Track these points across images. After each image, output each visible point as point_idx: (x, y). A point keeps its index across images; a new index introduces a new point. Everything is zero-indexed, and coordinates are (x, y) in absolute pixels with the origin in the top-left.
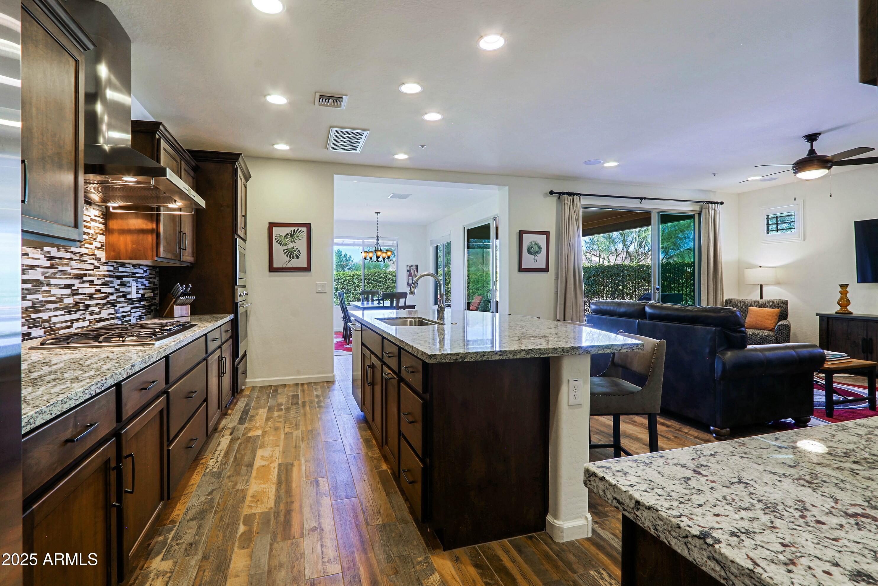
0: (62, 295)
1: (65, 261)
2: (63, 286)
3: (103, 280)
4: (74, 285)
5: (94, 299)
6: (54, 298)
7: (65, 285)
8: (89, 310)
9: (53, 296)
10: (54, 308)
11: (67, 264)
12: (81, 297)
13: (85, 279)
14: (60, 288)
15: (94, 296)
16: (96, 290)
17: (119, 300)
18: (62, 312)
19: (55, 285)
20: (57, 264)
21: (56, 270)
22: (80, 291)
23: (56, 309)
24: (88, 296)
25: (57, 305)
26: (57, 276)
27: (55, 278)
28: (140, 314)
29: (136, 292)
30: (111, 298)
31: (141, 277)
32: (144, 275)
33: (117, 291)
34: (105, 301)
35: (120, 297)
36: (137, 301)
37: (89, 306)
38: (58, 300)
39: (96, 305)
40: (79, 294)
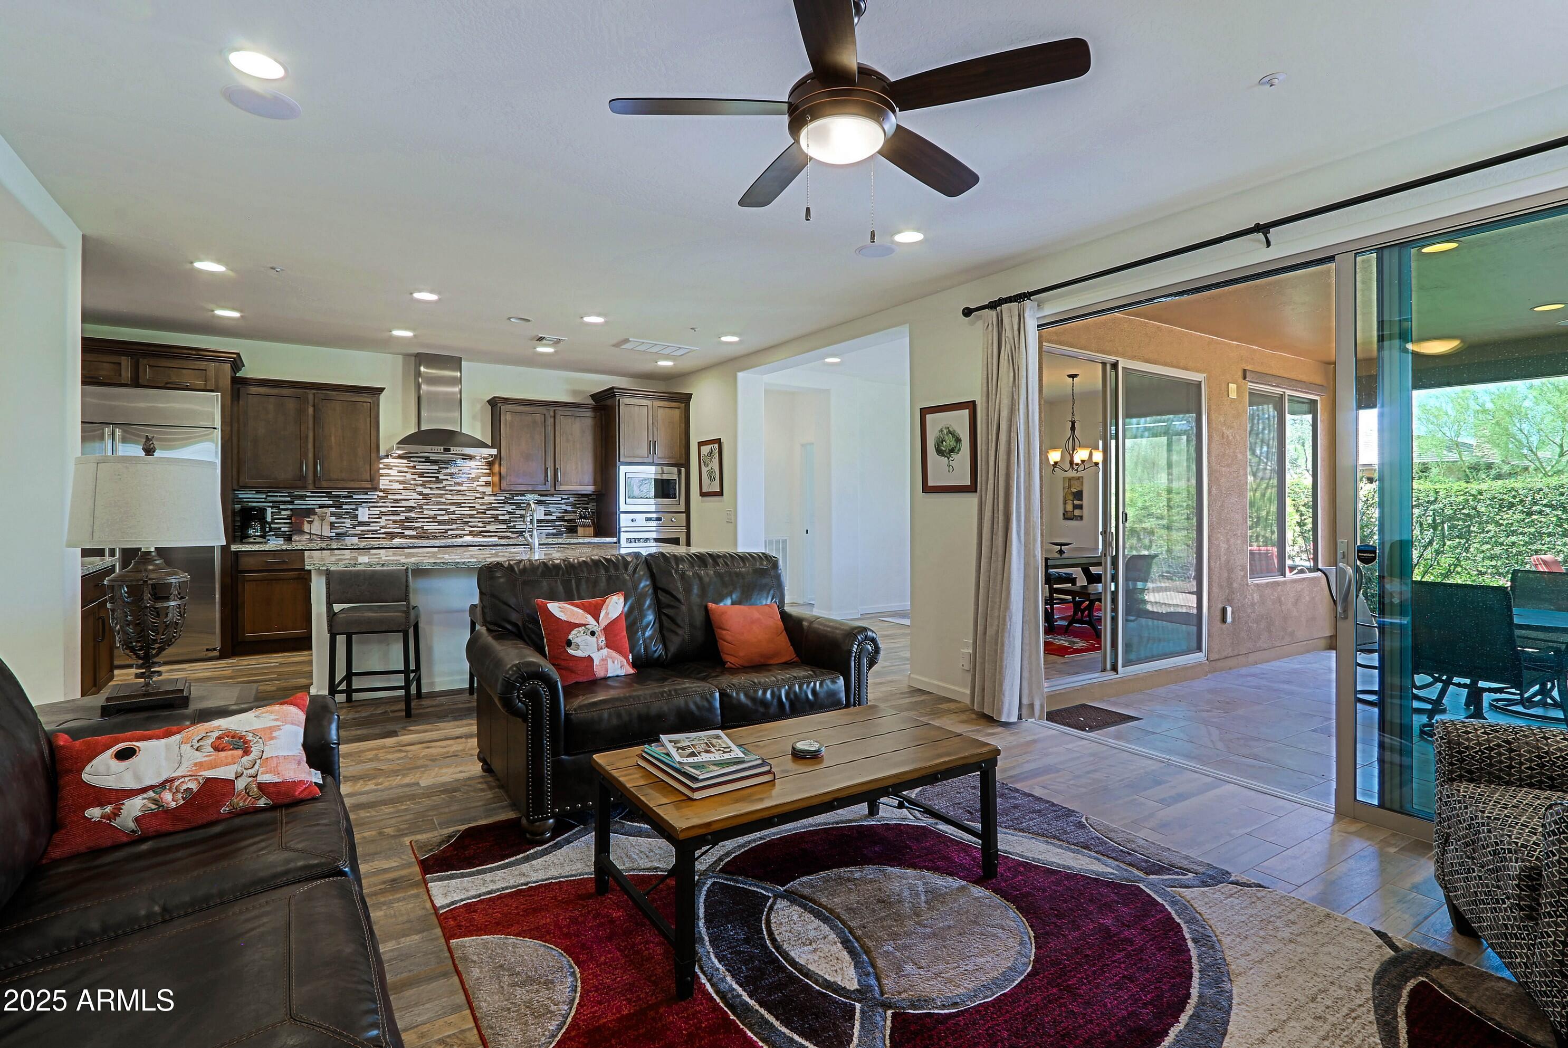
17: (513, 519)
28: (555, 531)
29: (545, 515)
30: (500, 517)
31: (556, 504)
32: (563, 501)
33: (510, 513)
34: (493, 520)
35: (516, 518)
36: (548, 521)
37: (469, 522)
38: (431, 517)
39: (479, 521)
40: (456, 514)
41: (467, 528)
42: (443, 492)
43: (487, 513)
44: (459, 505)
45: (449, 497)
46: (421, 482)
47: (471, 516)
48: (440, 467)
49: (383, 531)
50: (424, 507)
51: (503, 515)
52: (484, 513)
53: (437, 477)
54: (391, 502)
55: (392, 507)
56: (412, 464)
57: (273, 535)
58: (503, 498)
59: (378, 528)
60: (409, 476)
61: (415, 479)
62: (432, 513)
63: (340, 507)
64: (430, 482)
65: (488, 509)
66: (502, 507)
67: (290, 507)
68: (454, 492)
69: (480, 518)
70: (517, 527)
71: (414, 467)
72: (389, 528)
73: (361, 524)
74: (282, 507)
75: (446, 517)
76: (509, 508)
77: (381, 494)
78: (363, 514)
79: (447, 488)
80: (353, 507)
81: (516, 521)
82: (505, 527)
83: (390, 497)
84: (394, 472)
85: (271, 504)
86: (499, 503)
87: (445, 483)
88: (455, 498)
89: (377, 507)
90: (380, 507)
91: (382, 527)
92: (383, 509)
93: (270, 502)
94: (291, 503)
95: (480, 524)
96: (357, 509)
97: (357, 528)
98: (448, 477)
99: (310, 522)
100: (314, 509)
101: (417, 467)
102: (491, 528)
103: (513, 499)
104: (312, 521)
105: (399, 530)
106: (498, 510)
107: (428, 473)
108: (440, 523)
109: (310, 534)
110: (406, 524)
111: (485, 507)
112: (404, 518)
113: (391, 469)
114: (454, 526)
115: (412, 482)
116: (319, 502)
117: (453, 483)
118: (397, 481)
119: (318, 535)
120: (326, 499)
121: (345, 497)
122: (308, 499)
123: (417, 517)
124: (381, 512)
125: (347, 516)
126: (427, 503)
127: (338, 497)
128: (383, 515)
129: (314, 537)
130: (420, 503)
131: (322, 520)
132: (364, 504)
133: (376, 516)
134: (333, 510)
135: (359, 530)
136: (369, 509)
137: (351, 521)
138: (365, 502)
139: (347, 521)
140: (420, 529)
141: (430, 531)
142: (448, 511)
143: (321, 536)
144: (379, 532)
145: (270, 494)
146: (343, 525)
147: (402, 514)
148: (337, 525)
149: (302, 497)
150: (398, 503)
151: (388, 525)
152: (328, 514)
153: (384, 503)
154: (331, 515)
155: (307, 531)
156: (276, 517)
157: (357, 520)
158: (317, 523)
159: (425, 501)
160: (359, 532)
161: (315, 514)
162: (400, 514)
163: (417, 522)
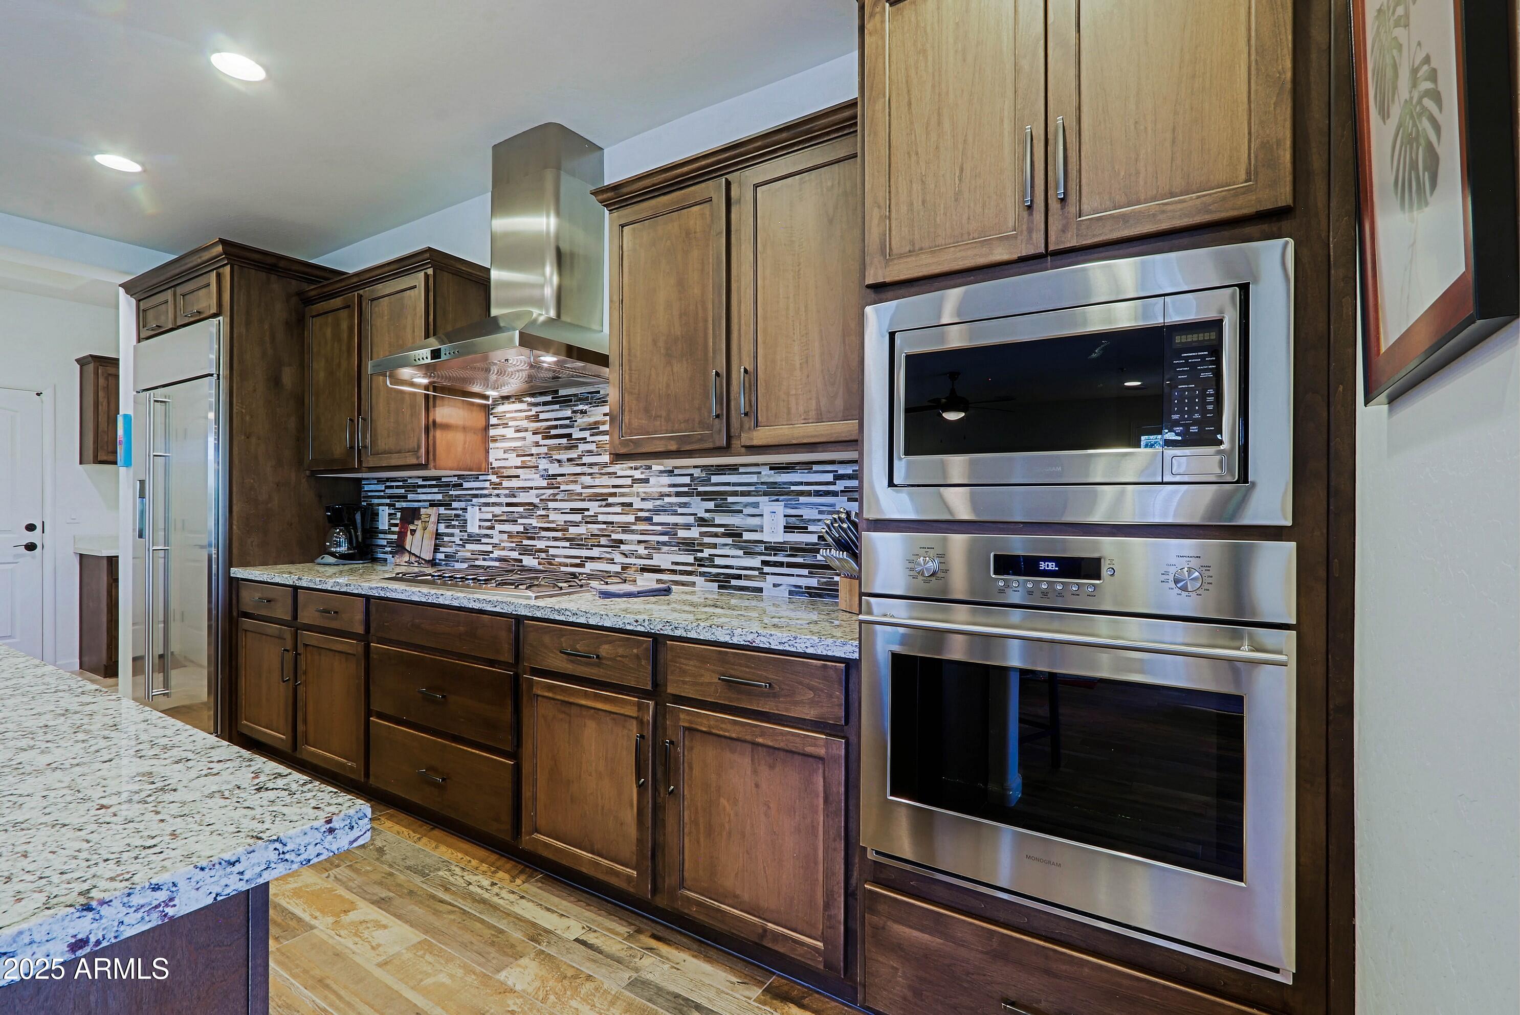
0: (565, 522)
1: (572, 478)
2: (568, 511)
3: (658, 502)
4: (588, 510)
5: (633, 532)
6: (554, 525)
7: (571, 509)
8: (621, 549)
9: (553, 522)
10: (553, 538)
11: (576, 482)
12: (604, 526)
13: (611, 500)
14: (562, 513)
15: (634, 527)
16: (638, 519)
17: (707, 540)
18: (567, 544)
19: (555, 509)
20: (559, 483)
21: (556, 491)
22: (601, 518)
23: (556, 539)
24: (619, 527)
25: (559, 534)
26: (558, 497)
27: (556, 500)
28: (813, 582)
29: (788, 528)
30: (682, 534)
31: (818, 494)
32: (840, 486)
33: (702, 522)
34: (665, 538)
35: (716, 535)
36: (796, 550)
37: (621, 542)
38: (560, 527)
39: (640, 542)
40: (598, 523)
41: (619, 558)
42: (578, 470)
43: (656, 519)
44: (602, 498)
45: (587, 480)
46: (545, 450)
47: (625, 528)
48: (574, 412)
49: (496, 554)
50: (551, 505)
51: (688, 527)
52: (649, 520)
53: (569, 436)
54: (506, 496)
55: (508, 505)
56: (535, 410)
57: (391, 553)
58: (687, 480)
59: (489, 548)
60: (531, 438)
61: (537, 445)
62: (560, 519)
63: (447, 506)
64: (559, 448)
65: (657, 511)
66: (685, 505)
67: (404, 505)
68: (595, 470)
69: (643, 533)
70: (718, 561)
71: (536, 418)
72: (504, 549)
73: (474, 539)
74: (398, 505)
75: (582, 530)
76: (700, 507)
77: (494, 478)
78: (474, 518)
79: (586, 460)
80: (463, 505)
81: (714, 546)
82: (690, 559)
83: (506, 484)
84: (510, 433)
85: (388, 501)
86: (678, 494)
87: (582, 447)
88: (597, 482)
89: (487, 505)
90: (494, 504)
91: (495, 546)
92: (497, 510)
93: (389, 497)
94: (404, 498)
95: (641, 550)
96: (464, 510)
97: (469, 547)
98: (586, 434)
99: (413, 532)
100: (419, 508)
101: (542, 416)
102: (662, 560)
103: (707, 482)
104: (415, 531)
105: (515, 555)
106: (676, 513)
107: (556, 427)
108: (574, 542)
109: (410, 553)
110: (525, 542)
111: (649, 505)
112: (521, 529)
113: (506, 425)
114: (596, 552)
115: (534, 450)
116: (429, 497)
117: (593, 447)
118: (514, 449)
119: (416, 556)
120: (436, 490)
121: (455, 486)
122: (419, 490)
123: (540, 528)
124: (494, 516)
125: (456, 523)
126: (555, 495)
127: (448, 486)
128: (496, 521)
129: (413, 559)
130: (543, 497)
131: (425, 529)
132: (475, 500)
133: (489, 524)
134: (442, 510)
135: (468, 551)
136: (480, 509)
137: (461, 531)
138: (476, 496)
139: (456, 531)
140: (543, 555)
141: (557, 560)
142: (586, 513)
143: (419, 557)
144: (491, 555)
145: (388, 484)
146: (452, 539)
147: (520, 521)
148: (446, 539)
149: (414, 487)
150: (515, 497)
151: (503, 541)
152: (434, 519)
153: (498, 496)
154: (438, 520)
155: (408, 547)
156: (392, 521)
157: (466, 531)
158: (418, 534)
159: (551, 491)
160: (468, 555)
161: (420, 519)
162: (517, 521)
163: (540, 538)
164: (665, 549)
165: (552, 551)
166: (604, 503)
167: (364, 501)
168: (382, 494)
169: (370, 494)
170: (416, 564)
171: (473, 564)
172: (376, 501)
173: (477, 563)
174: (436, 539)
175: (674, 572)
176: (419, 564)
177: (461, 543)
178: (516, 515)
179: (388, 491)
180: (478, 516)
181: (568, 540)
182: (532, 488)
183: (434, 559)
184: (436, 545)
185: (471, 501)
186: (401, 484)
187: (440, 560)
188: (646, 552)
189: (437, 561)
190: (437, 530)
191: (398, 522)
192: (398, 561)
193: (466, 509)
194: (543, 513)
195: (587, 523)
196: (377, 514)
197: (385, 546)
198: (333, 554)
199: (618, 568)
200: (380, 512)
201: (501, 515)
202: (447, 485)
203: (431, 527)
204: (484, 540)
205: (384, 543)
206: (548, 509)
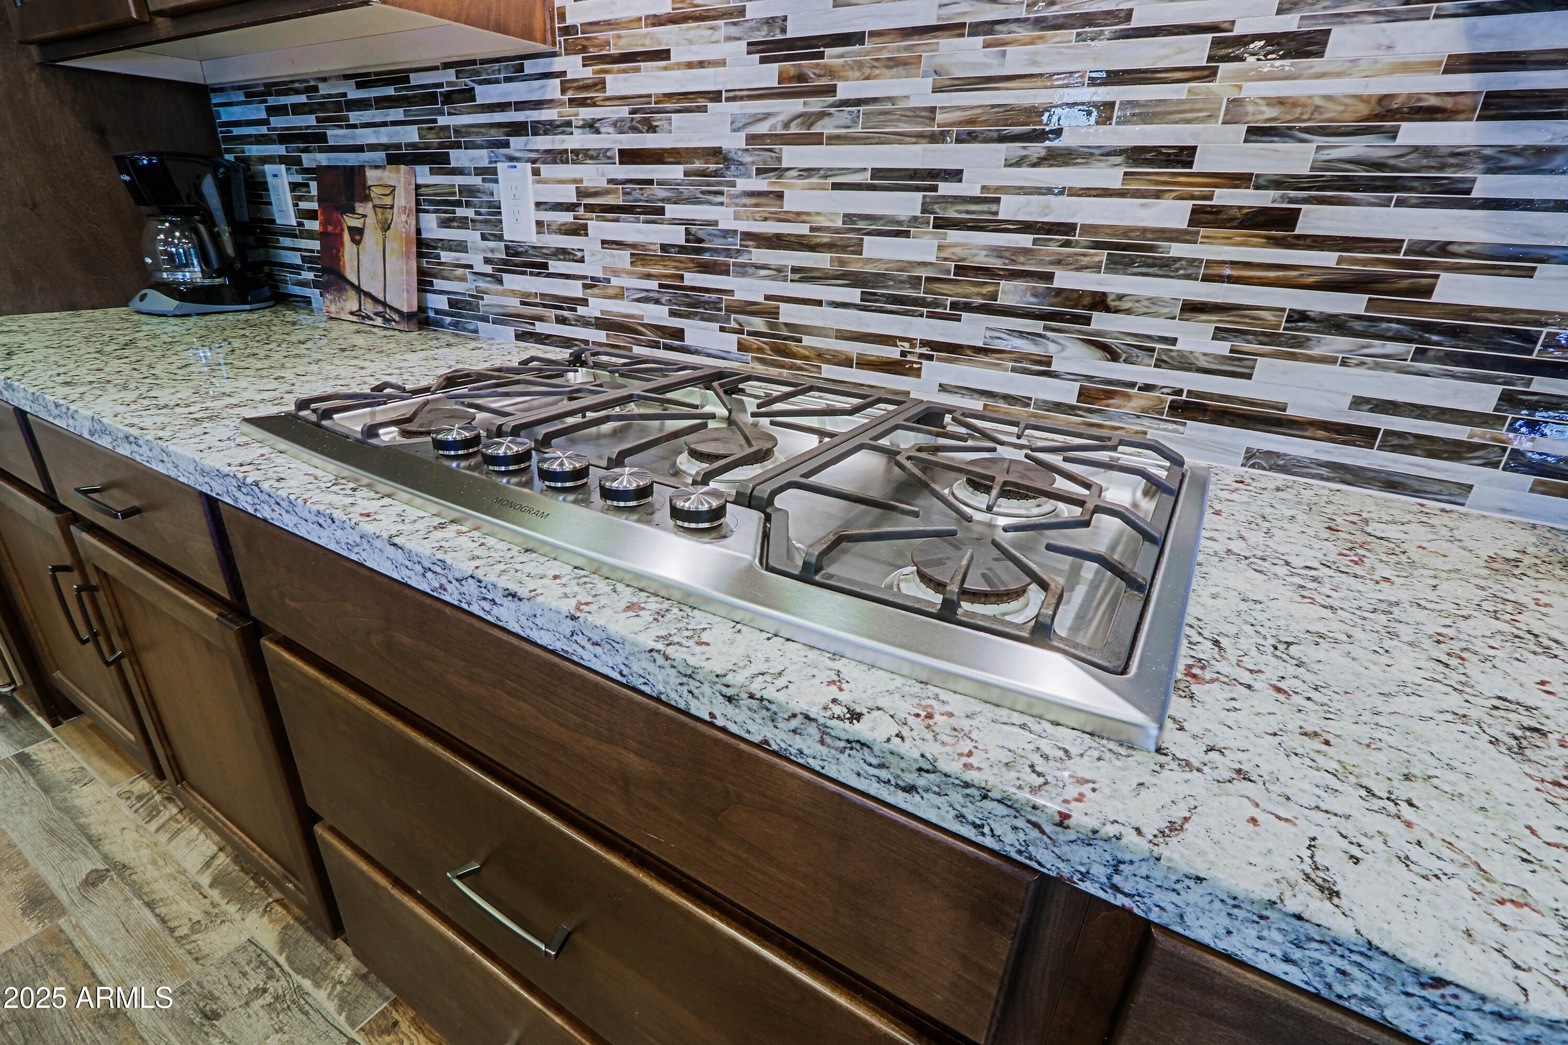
0: (848, 218)
1: (894, 51)
2: (865, 178)
3: (1355, 147)
4: (955, 175)
5: (1168, 267)
6: (803, 229)
7: (877, 173)
8: (1094, 326)
9: (798, 217)
10: (795, 270)
11: (911, 64)
12: (1025, 240)
13: (1076, 136)
14: (836, 186)
15: (1177, 250)
16: (1210, 217)
18: (854, 295)
19: (809, 172)
20: (832, 72)
21: (816, 104)
22: (1009, 209)
23: (805, 275)
24: (1098, 245)
25: (822, 261)
26: (826, 127)
27: (816, 140)
34: (1348, 303)
37: (1100, 302)
38: (825, 238)
39: (1192, 308)
40: (999, 227)
41: (1075, 359)
44: (1030, 129)
47: (1133, 251)
49: (596, 307)
50: (792, 156)
54: (619, 126)
55: (629, 156)
57: (316, 284)
59: (575, 289)
62: (829, 207)
63: (438, 161)
67: (323, 159)
69: (1221, 274)
72: (619, 295)
73: (525, 260)
74: (309, 160)
75: (921, 248)
77: (574, 66)
78: (521, 200)
83: (618, 83)
90: (582, 155)
91: (591, 284)
92: (593, 175)
93: (284, 138)
94: (316, 139)
95: (1197, 339)
96: (489, 173)
97: (512, 281)
99: (357, 234)
100: (361, 168)
102: (1310, 384)
104: (361, 231)
105: (658, 314)
108: (883, 290)
109: (358, 289)
110: (692, 279)
112: (677, 236)
114: (972, 329)
116: (384, 136)
119: (375, 300)
120: (397, 114)
121: (449, 98)
122: (355, 117)
123: (747, 236)
124: (581, 193)
125: (469, 213)
126: (809, 119)
127: (431, 98)
128: (590, 208)
129: (369, 307)
130: (762, 128)
131: (386, 227)
132: (516, 143)
133: (568, 217)
134: (424, 175)
135: (514, 293)
136: (536, 172)
137: (484, 237)
138: (518, 129)
139: (472, 236)
140: (759, 324)
141: (807, 340)
142: (945, 188)
143: (384, 304)
144: (581, 310)
145: (272, 101)
146: (464, 258)
147: (671, 211)
148: (446, 256)
149: (338, 107)
150: (653, 129)
151: (616, 273)
152: (403, 199)
153: (591, 126)
154: (418, 203)
155: (351, 276)
156: (303, 205)
157: (500, 238)
158: (371, 238)
159: (796, 106)
160: (514, 304)
161: (366, 198)
162: (661, 211)
163: (744, 270)
164: (1338, 344)
165: (788, 314)
166: (1037, 149)
167: (228, 151)
168: (264, 130)
169: (236, 131)
170: (379, 321)
171: (529, 328)
172: (254, 150)
173: (540, 327)
174: (420, 255)
175: (1366, 436)
176: (386, 320)
177: (488, 269)
178: (660, 192)
179: (278, 122)
180: (532, 191)
181: (854, 280)
182: (716, 96)
183: (422, 309)
184: (421, 272)
185: (506, 145)
186: (302, 99)
187: (437, 312)
188: (1223, 348)
189: (432, 314)
190: (418, 231)
191: (314, 206)
192: (333, 309)
193: (494, 171)
194: (762, 184)
195: (942, 224)
196: (264, 186)
197: (299, 267)
198: (170, 289)
199: (1068, 393)
200: (270, 179)
201: (606, 192)
202: (429, 97)
203: (402, 222)
204: (555, 266)
205: (295, 259)
206: (780, 172)
